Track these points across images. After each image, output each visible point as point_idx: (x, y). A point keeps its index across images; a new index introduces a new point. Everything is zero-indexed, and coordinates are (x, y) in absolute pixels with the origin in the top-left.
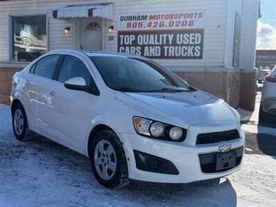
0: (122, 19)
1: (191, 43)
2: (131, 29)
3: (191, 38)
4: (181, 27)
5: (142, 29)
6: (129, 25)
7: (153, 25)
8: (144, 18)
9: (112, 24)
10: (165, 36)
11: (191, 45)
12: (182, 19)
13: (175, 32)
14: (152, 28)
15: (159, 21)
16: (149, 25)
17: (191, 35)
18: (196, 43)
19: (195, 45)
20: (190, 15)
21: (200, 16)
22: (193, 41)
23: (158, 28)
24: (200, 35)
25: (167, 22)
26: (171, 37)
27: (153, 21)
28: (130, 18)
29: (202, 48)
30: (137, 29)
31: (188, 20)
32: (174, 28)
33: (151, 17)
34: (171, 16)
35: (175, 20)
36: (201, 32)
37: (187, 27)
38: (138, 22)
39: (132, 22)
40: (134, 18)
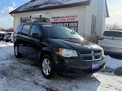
0: (52, 18)
1: (74, 26)
2: (55, 21)
3: (74, 24)
4: (71, 21)
5: (58, 21)
6: (54, 20)
7: (62, 20)
8: (59, 18)
9: (49, 20)
10: (66, 24)
11: (74, 27)
12: (71, 18)
13: (69, 22)
14: (62, 21)
15: (64, 19)
16: (61, 20)
17: (74, 23)
18: (76, 26)
19: (75, 27)
20: (74, 17)
21: (77, 17)
22: (75, 25)
23: (63, 21)
24: (77, 23)
25: (66, 19)
26: (67, 24)
27: (62, 19)
28: (55, 18)
29: (77, 28)
30: (57, 21)
31: (73, 18)
32: (68, 21)
33: (61, 17)
34: (67, 17)
35: (69, 18)
36: (77, 22)
37: (73, 21)
38: (57, 19)
39: (55, 19)
40: (56, 18)
